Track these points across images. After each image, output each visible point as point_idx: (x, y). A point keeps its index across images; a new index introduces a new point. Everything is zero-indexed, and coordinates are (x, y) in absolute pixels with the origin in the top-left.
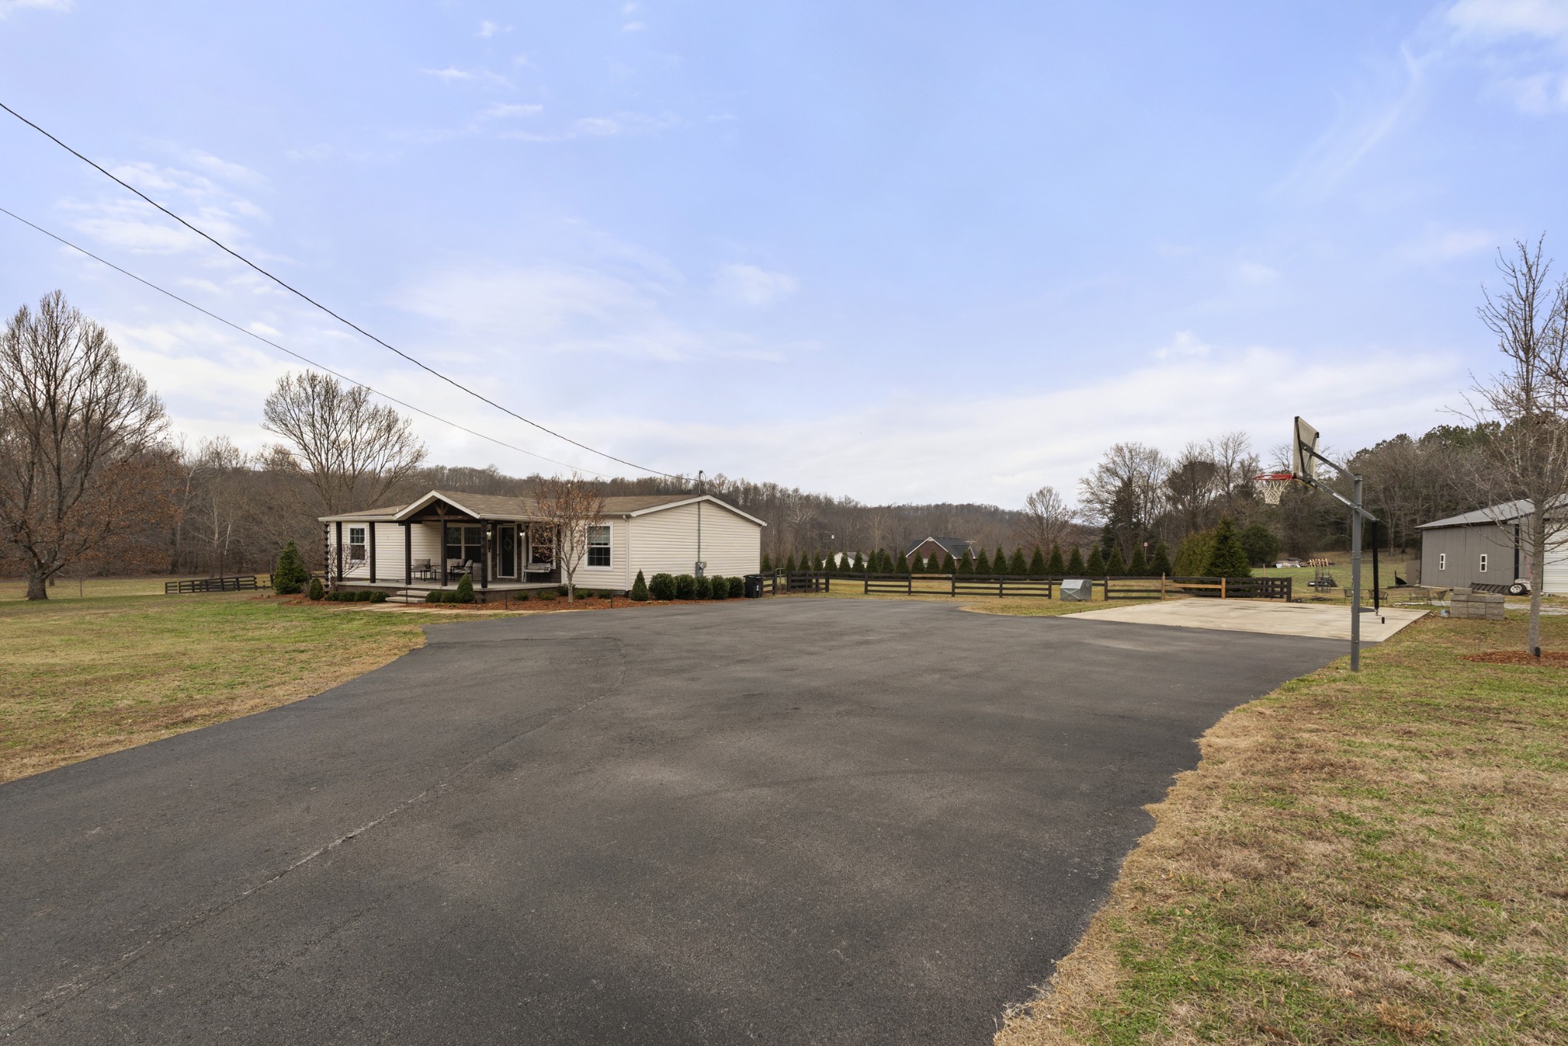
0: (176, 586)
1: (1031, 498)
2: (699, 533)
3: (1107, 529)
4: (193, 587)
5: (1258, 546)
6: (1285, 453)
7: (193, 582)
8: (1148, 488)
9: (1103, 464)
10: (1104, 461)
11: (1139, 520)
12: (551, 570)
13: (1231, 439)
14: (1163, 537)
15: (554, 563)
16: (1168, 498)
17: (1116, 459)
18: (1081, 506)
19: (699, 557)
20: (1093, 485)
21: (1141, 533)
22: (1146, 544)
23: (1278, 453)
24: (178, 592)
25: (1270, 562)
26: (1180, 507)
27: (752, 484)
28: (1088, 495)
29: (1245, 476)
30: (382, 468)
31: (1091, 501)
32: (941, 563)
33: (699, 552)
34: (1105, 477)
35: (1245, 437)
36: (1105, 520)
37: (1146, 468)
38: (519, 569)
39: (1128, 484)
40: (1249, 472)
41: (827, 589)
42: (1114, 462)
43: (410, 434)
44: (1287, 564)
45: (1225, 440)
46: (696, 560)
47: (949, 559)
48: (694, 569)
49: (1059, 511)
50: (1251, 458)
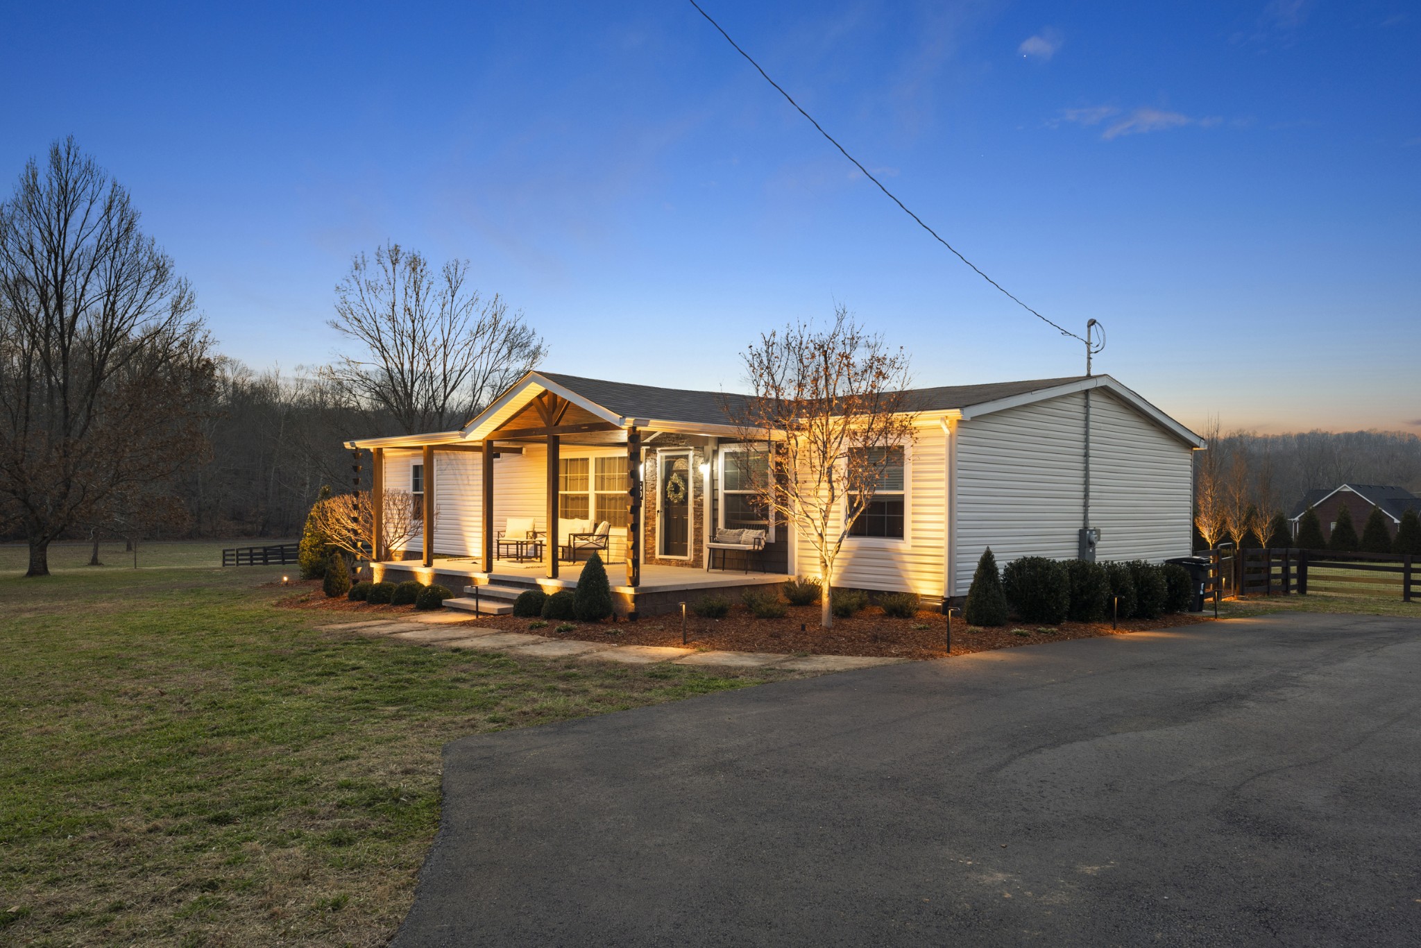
0: (233, 555)
2: (1087, 462)
4: (251, 556)
7: (251, 549)
12: (767, 544)
15: (772, 531)
19: (1086, 519)
24: (235, 562)
30: (484, 382)
33: (1086, 506)
38: (698, 541)
41: (1302, 588)
43: (524, 329)
46: (1080, 524)
48: (1076, 545)
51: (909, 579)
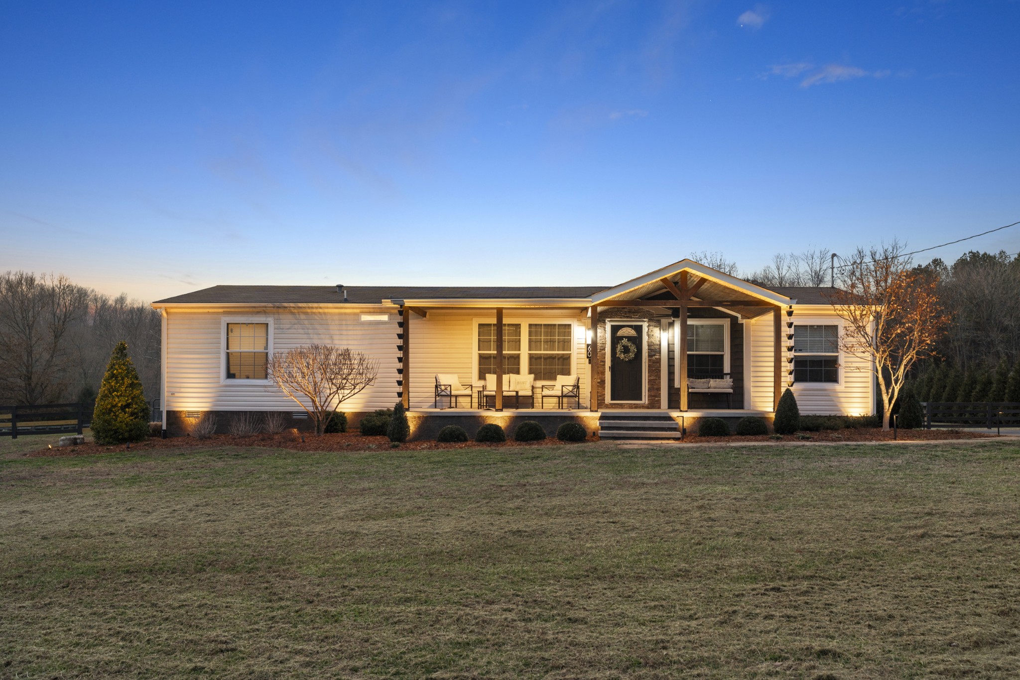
38: (654, 389)
51: (844, 407)
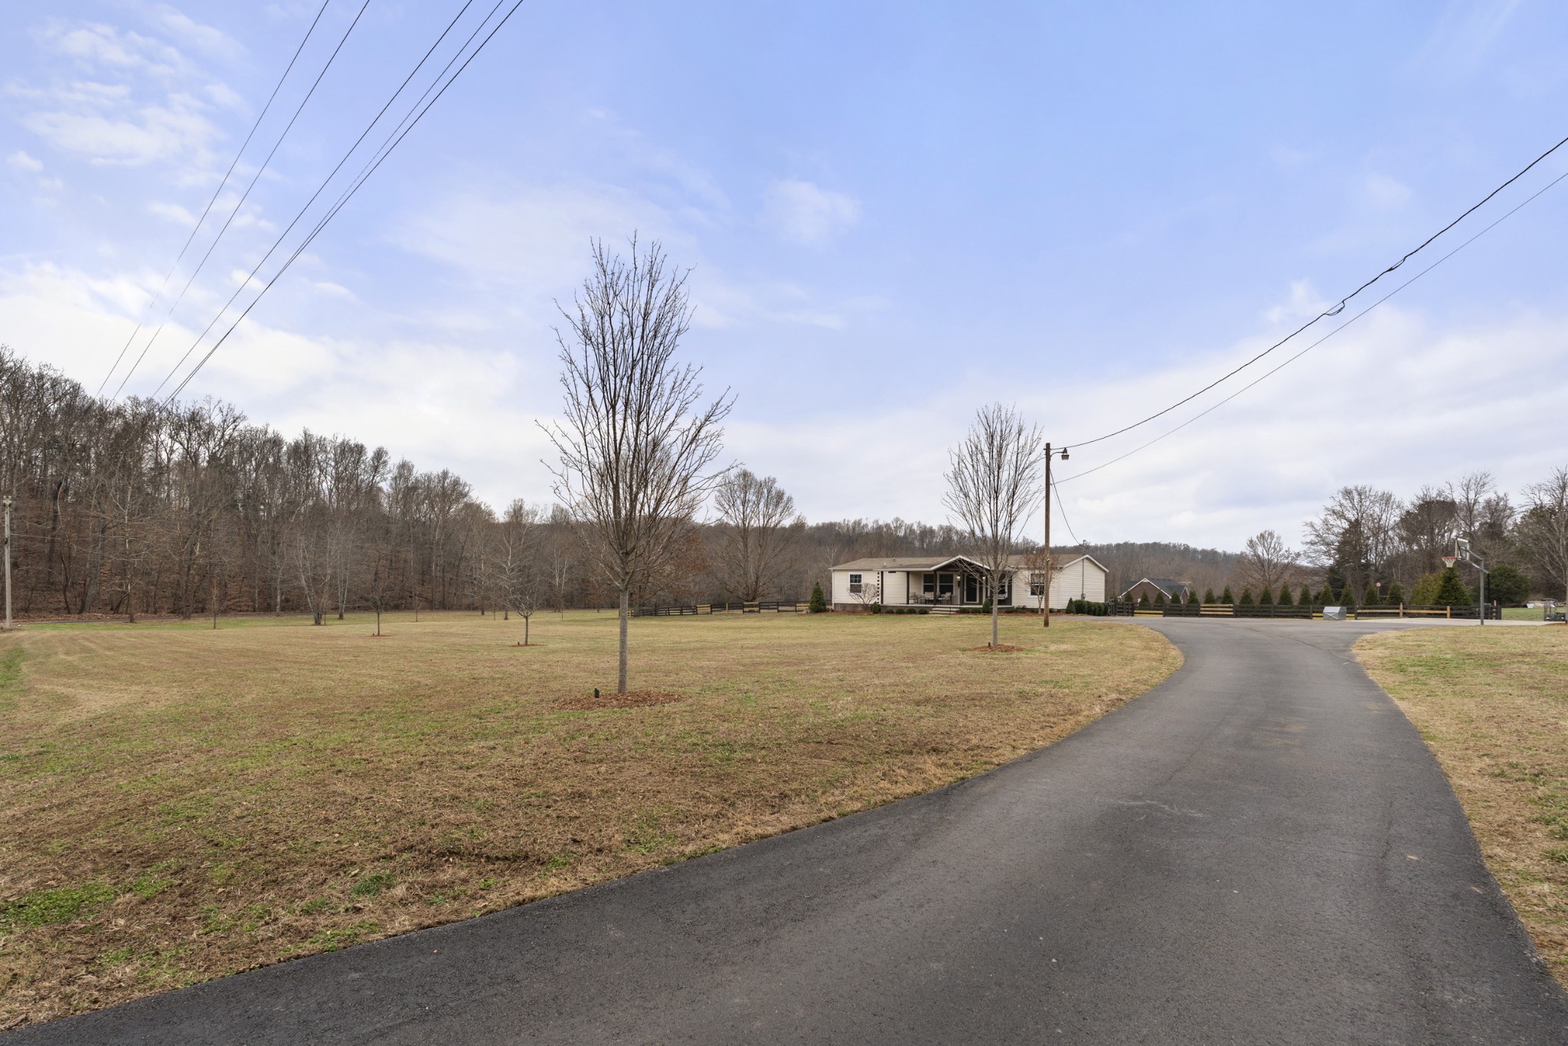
1: (1251, 541)
3: (1331, 569)
5: (1505, 586)
6: (1537, 493)
8: (1379, 529)
9: (1329, 507)
10: (1330, 504)
11: (1368, 561)
13: (1473, 481)
14: (1397, 577)
16: (1402, 539)
17: (1343, 501)
18: (1305, 547)
20: (1318, 528)
21: (1372, 574)
22: (1379, 585)
23: (1529, 491)
25: (1520, 602)
26: (1415, 548)
27: (928, 526)
28: (1313, 538)
29: (1492, 514)
31: (1316, 543)
32: (1152, 601)
34: (1332, 520)
35: (1489, 478)
36: (1331, 562)
37: (1377, 510)
39: (1355, 525)
40: (1497, 511)
42: (1341, 505)
44: (1540, 604)
45: (1465, 482)
47: (1160, 597)
49: (1281, 553)
50: (1498, 497)
